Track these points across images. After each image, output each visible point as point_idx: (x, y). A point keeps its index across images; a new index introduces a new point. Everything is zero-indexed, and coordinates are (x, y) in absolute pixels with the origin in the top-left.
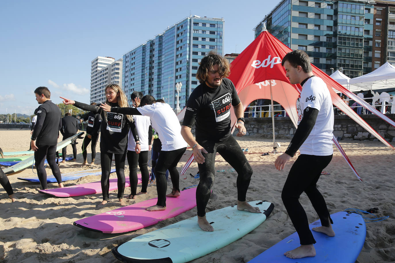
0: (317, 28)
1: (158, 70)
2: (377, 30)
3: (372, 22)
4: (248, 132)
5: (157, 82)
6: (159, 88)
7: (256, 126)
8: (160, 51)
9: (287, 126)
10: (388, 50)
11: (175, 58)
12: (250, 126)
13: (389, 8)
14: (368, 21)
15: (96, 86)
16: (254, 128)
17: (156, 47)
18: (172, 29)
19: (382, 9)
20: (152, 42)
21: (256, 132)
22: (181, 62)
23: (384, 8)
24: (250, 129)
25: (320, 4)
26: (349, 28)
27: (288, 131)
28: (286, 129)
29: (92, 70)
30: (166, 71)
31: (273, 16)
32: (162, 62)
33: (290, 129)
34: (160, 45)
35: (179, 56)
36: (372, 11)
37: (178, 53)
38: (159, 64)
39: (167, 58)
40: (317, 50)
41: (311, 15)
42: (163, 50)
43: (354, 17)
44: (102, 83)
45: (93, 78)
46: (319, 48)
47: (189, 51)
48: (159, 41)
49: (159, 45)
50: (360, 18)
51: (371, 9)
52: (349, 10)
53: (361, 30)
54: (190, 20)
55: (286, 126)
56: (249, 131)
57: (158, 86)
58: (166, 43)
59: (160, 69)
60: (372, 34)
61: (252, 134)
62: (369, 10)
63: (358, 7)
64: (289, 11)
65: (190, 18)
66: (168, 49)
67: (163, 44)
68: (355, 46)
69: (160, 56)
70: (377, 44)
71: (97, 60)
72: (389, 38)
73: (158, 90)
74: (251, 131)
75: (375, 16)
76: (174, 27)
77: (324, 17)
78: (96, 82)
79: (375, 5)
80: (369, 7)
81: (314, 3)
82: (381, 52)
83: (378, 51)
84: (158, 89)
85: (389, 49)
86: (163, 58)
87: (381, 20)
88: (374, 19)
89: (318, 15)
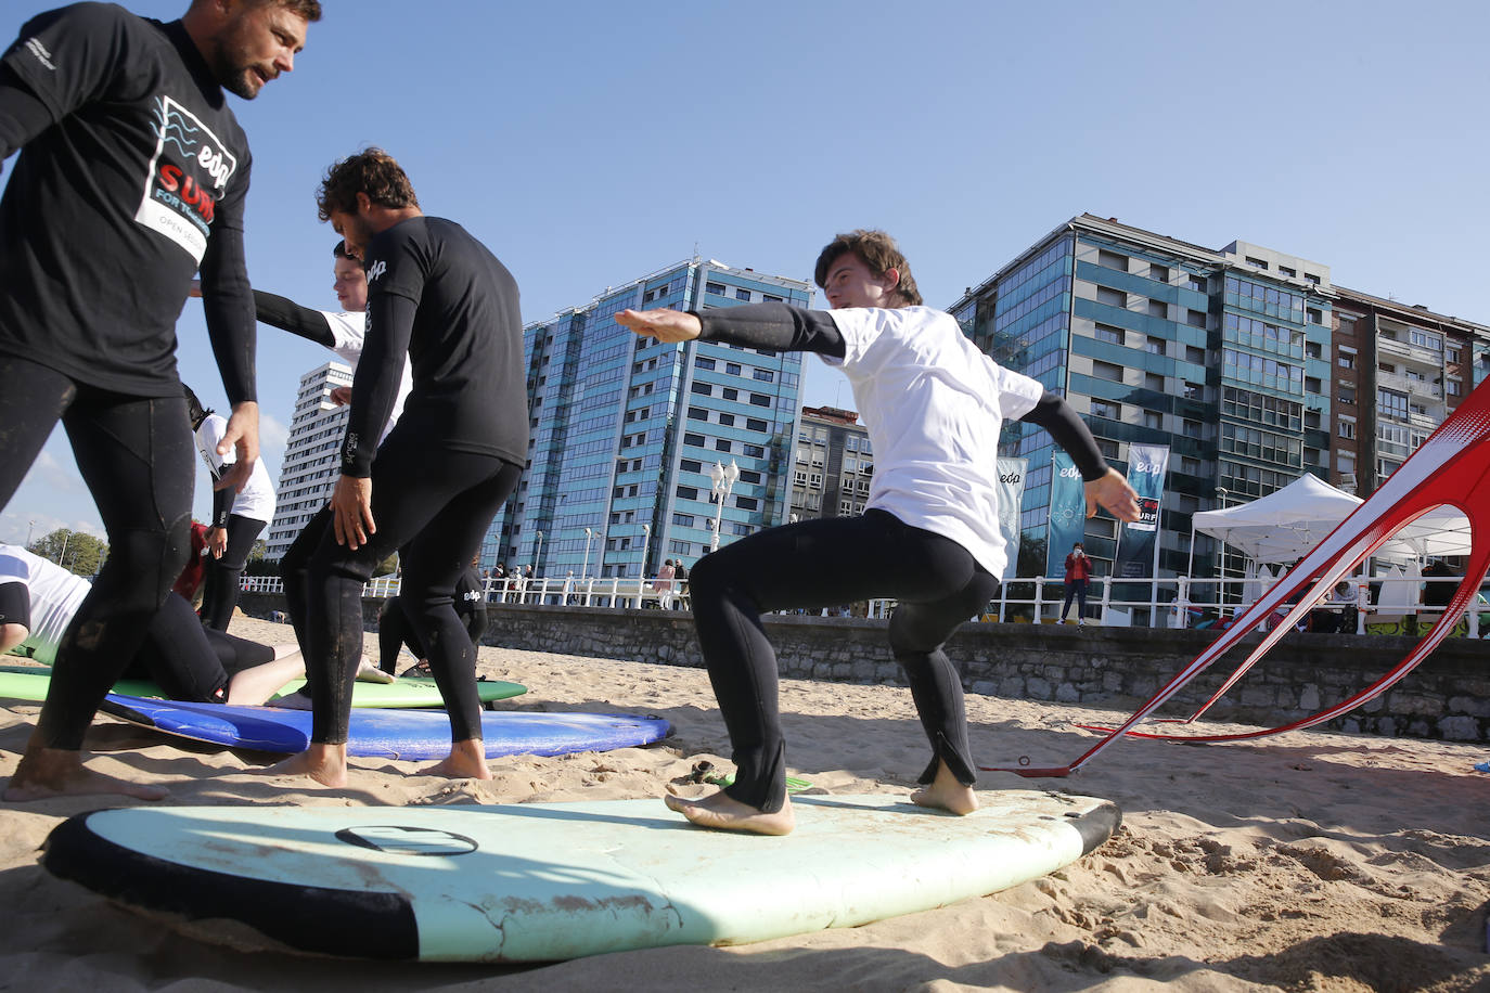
0: (1155, 349)
1: (554, 432)
2: (1342, 382)
3: (1326, 352)
4: (1075, 687)
5: (543, 475)
6: (548, 497)
7: (1114, 661)
8: (570, 366)
9: (1287, 672)
10: (1380, 453)
11: (624, 396)
12: (1082, 663)
13: (1377, 318)
14: (1314, 348)
15: (304, 466)
16: (1103, 669)
17: (556, 352)
18: (626, 296)
19: (1356, 319)
20: (542, 333)
21: (1119, 689)
22: (645, 414)
23: (1363, 316)
24: (1082, 676)
25: (1166, 270)
26: (1257, 364)
27: (1291, 696)
28: (1279, 684)
29: (299, 408)
30: (586, 438)
31: (1002, 290)
32: (571, 405)
33: (1301, 686)
34: (574, 344)
35: (642, 390)
36: (1328, 319)
37: (639, 380)
38: (562, 411)
39: (591, 393)
40: (1153, 424)
41: (1137, 303)
42: (580, 365)
43: (1272, 330)
44: (327, 459)
45: (298, 437)
46: (1160, 416)
47: (682, 378)
48: (572, 331)
49: (568, 345)
50: (1294, 336)
51: (1324, 312)
52: (1257, 306)
53: (1296, 375)
54: (697, 272)
55: (1279, 670)
56: (1081, 683)
57: (548, 492)
58: (595, 342)
59: (559, 432)
60: (1329, 394)
61: (1097, 695)
62: (1317, 315)
63: (1285, 298)
64: (1066, 281)
65: (695, 266)
66: (603, 361)
67: (584, 344)
68: (1278, 426)
69: (568, 385)
70: (1344, 429)
71: (325, 373)
72: (1382, 415)
73: (545, 504)
74: (1089, 681)
75: (1337, 338)
76: (633, 289)
77: (1178, 314)
78: (307, 453)
79: (1335, 302)
80: (1317, 307)
81: (1149, 265)
82: (1358, 456)
83: (1348, 453)
84: (546, 500)
85: (1381, 448)
86: (578, 393)
87: (1354, 351)
88: (1335, 345)
89: (1159, 306)
